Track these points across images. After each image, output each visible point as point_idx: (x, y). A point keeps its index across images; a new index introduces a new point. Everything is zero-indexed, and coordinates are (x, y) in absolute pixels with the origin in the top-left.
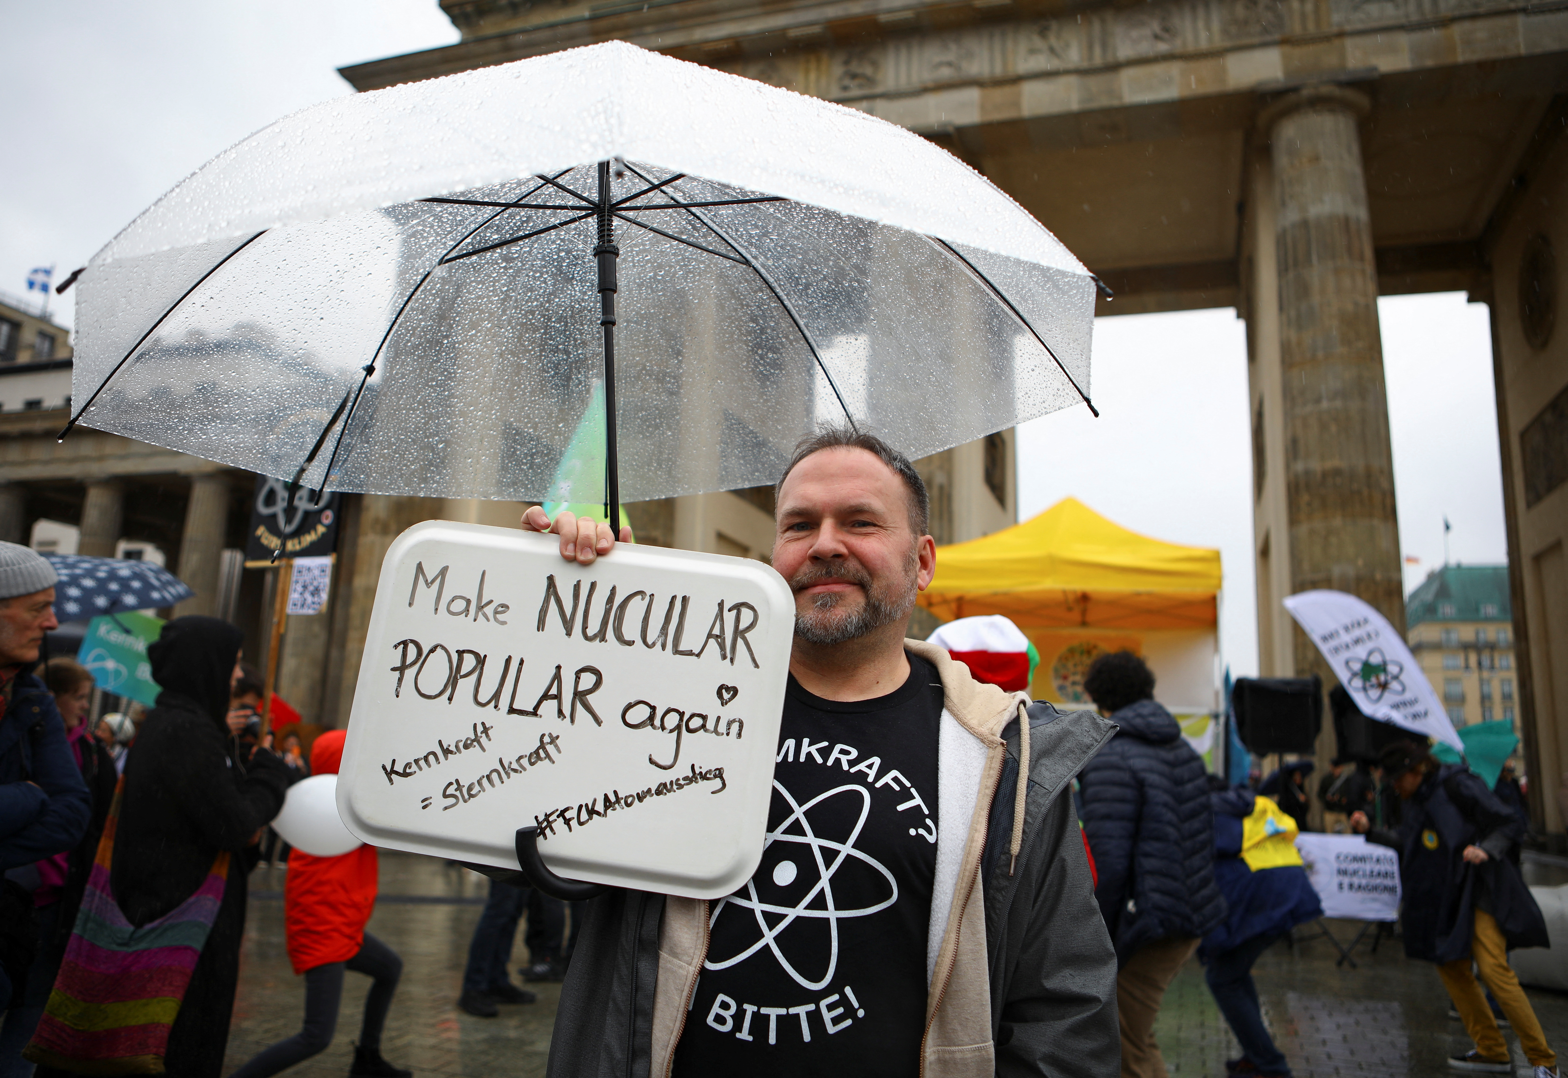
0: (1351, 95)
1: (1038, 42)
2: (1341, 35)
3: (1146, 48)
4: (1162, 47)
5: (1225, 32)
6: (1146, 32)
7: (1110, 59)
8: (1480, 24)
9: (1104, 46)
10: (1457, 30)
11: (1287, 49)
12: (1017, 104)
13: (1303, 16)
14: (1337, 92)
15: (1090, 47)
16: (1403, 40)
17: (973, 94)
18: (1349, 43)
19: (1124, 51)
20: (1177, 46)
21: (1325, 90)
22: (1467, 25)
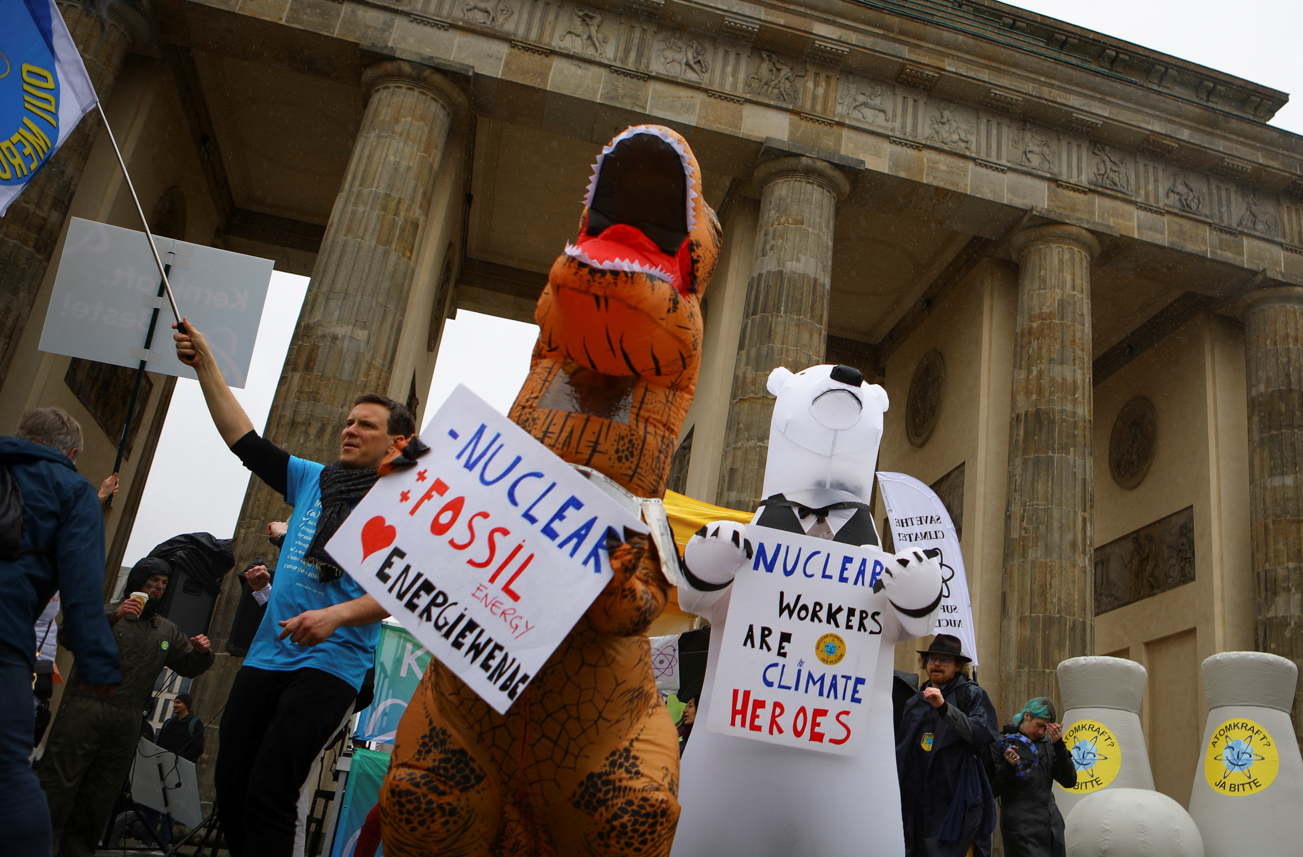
0: (837, 175)
1: (578, 26)
2: (841, 124)
3: (675, 71)
4: (692, 76)
5: (747, 84)
6: (679, 56)
7: (642, 68)
8: (942, 158)
9: (640, 55)
10: (926, 155)
11: (796, 118)
12: (544, 76)
13: (814, 97)
14: (829, 171)
15: (627, 51)
16: (887, 148)
17: (503, 49)
18: (845, 132)
19: (657, 67)
20: (705, 80)
21: (820, 164)
22: (934, 155)
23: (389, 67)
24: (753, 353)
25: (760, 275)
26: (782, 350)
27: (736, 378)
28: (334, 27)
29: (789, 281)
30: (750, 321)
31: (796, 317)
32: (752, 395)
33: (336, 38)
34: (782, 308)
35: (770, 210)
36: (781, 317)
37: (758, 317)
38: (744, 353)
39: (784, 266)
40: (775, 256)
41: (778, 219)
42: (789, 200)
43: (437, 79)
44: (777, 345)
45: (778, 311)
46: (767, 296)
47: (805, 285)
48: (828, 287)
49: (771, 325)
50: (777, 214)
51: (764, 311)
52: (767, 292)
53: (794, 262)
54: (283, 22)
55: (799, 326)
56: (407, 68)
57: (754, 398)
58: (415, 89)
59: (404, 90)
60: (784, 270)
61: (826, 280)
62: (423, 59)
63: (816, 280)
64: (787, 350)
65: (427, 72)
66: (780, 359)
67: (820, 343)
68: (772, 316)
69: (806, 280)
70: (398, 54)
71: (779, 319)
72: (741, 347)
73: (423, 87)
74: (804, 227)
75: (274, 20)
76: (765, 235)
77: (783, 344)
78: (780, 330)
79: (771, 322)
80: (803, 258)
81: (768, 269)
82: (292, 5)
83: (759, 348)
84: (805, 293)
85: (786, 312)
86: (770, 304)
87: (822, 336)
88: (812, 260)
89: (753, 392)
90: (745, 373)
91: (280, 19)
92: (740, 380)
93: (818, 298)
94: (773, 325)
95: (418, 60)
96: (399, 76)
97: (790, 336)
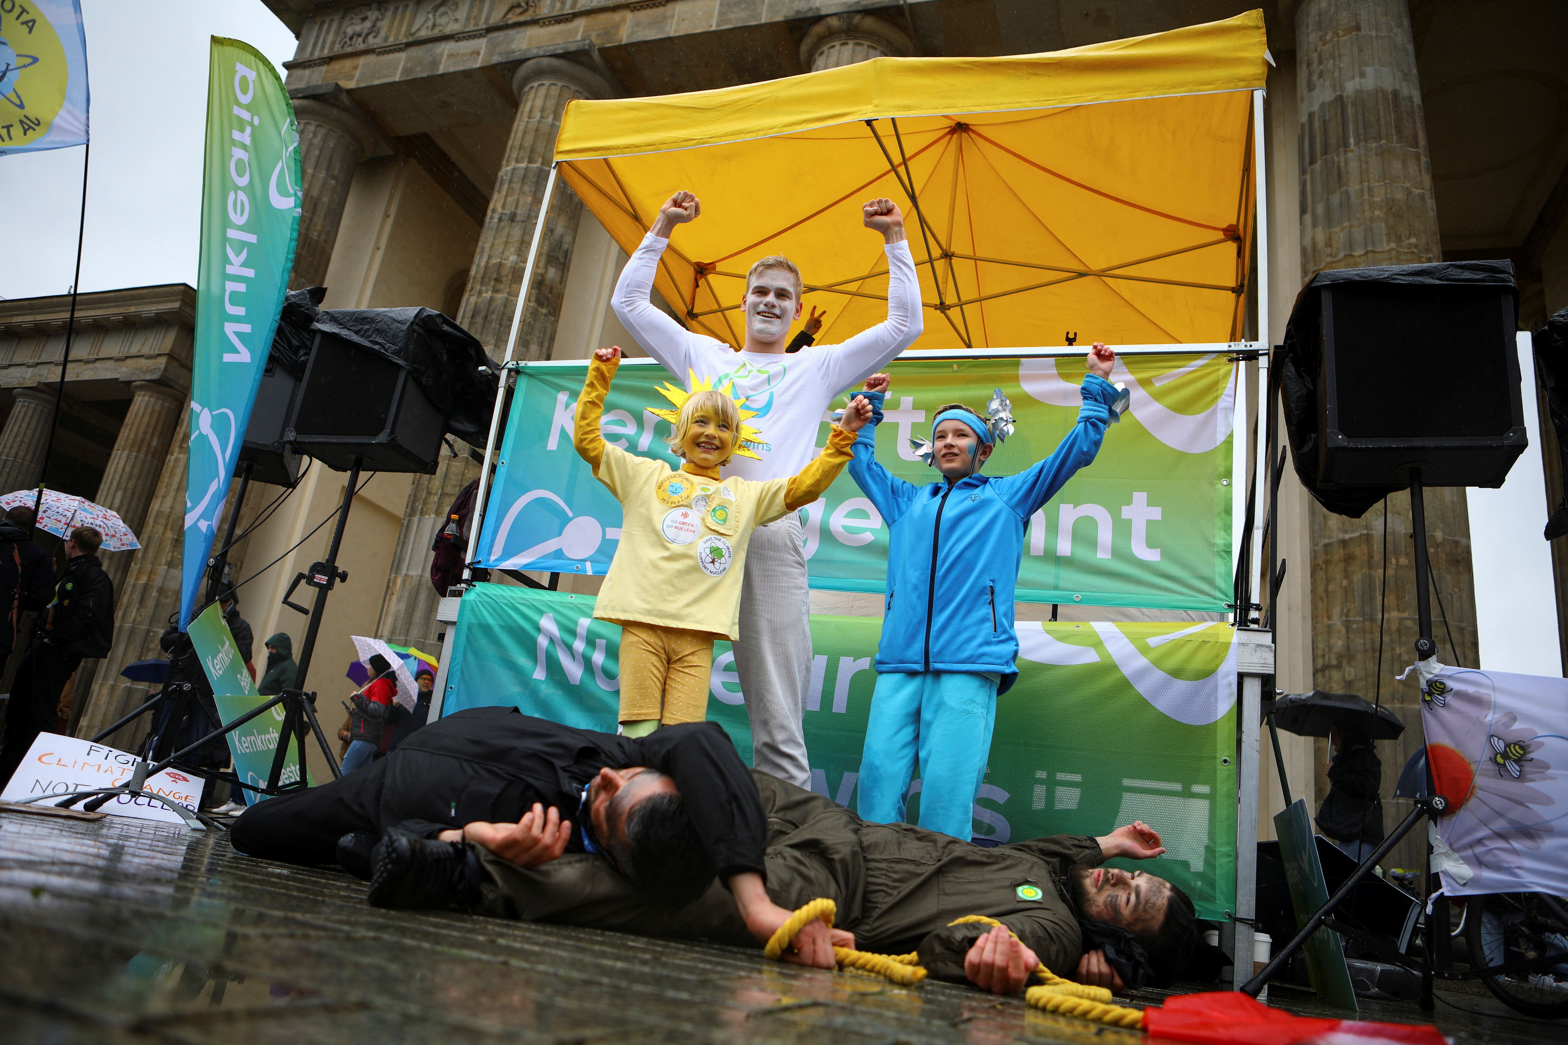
23: (818, 29)
24: (1320, 209)
25: (1311, 116)
26: (1362, 191)
27: (1304, 250)
28: (760, 14)
29: (1354, 105)
30: (1308, 177)
31: (1374, 145)
32: (1328, 259)
33: (766, 24)
34: (1352, 140)
35: (1308, 34)
36: (1352, 151)
37: (1318, 166)
38: (1308, 217)
39: (1342, 89)
40: (1328, 83)
41: (1322, 38)
42: (1333, 9)
43: (869, 22)
44: (1354, 187)
45: (1346, 144)
46: (1325, 133)
47: (1380, 102)
48: (1417, 99)
49: (1339, 167)
50: (1320, 33)
51: (1325, 152)
52: (1325, 129)
53: (1357, 79)
54: (713, 28)
55: (1382, 154)
56: (834, 22)
57: (1332, 262)
58: (849, 42)
59: (838, 47)
60: (1345, 94)
61: (1412, 92)
62: (850, 6)
63: (1396, 94)
64: (1370, 189)
65: (857, 19)
66: (1362, 203)
67: (1420, 171)
68: (1338, 155)
69: (1380, 95)
70: (823, 12)
71: (1350, 155)
72: (1303, 211)
73: (856, 38)
74: (1362, 33)
75: (705, 30)
76: (1309, 65)
77: (1362, 182)
78: (1353, 166)
79: (1339, 162)
80: (1369, 71)
81: (1321, 101)
82: (720, 10)
83: (1328, 199)
84: (1382, 112)
85: (1357, 143)
86: (1333, 141)
87: (1423, 164)
88: (1384, 69)
89: (1330, 255)
90: (1313, 239)
91: (711, 26)
92: (1309, 251)
93: (1405, 115)
94: (1342, 164)
95: (845, 9)
96: (830, 35)
97: (1371, 170)
